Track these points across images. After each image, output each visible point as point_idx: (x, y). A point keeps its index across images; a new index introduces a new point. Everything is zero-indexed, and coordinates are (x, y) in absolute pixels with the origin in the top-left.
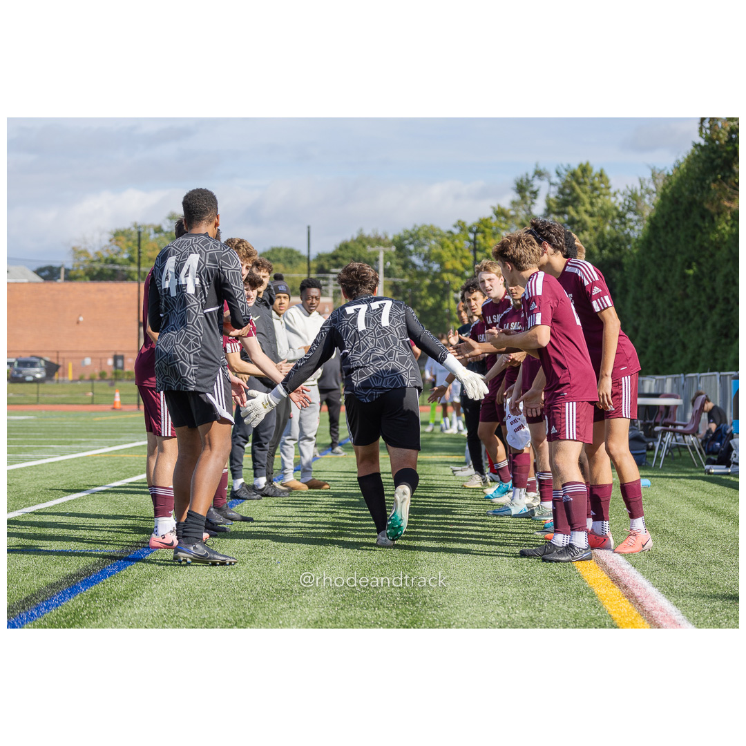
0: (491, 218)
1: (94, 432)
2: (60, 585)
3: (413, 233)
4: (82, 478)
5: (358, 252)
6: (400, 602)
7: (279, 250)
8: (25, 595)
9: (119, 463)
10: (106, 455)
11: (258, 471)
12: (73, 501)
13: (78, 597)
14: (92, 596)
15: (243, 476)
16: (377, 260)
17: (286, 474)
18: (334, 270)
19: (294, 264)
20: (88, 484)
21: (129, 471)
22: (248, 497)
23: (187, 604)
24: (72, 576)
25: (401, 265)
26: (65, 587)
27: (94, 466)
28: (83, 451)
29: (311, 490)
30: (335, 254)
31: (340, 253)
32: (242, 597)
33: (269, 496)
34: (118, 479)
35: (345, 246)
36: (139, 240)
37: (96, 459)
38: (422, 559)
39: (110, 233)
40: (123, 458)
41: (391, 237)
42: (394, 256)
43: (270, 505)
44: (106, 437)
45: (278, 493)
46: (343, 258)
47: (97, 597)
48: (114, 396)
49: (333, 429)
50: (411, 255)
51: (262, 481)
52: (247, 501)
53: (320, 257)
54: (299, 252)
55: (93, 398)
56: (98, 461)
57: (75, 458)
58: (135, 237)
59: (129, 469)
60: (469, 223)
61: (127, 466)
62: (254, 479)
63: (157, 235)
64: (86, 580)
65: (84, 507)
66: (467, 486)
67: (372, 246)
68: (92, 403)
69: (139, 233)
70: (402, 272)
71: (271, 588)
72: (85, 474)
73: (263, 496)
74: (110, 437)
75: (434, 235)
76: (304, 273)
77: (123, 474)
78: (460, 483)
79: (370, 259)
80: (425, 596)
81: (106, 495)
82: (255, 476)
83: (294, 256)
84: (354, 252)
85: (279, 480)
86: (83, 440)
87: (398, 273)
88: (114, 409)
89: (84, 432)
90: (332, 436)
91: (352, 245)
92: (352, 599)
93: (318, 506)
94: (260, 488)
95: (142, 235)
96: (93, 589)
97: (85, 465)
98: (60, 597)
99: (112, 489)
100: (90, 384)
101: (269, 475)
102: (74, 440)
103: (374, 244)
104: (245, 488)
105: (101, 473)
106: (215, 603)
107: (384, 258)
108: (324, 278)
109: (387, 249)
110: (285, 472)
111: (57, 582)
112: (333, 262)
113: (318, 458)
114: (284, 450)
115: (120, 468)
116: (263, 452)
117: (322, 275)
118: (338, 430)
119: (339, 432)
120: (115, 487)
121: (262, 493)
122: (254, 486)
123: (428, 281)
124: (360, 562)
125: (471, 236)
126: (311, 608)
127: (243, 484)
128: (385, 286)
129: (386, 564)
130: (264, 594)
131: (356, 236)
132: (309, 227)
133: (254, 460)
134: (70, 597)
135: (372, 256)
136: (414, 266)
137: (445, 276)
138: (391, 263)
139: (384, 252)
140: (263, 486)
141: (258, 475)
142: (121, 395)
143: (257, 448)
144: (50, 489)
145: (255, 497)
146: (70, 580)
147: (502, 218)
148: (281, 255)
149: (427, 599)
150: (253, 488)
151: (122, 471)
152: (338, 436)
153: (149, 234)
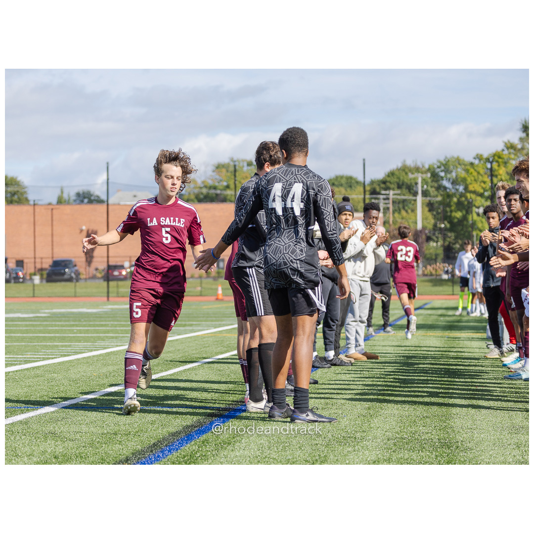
0: (503, 150)
1: (203, 317)
2: (179, 434)
3: (444, 162)
4: (194, 352)
5: (402, 178)
6: (439, 446)
7: (342, 177)
8: (153, 442)
9: (222, 341)
10: (212, 335)
11: (328, 346)
12: (188, 369)
13: (193, 443)
14: (203, 442)
15: (317, 350)
16: (416, 184)
17: (348, 348)
18: (383, 192)
19: (353, 188)
20: (199, 357)
21: (229, 347)
22: (321, 366)
23: (276, 448)
24: (188, 427)
25: (435, 187)
26: (183, 435)
27: (203, 343)
28: (195, 332)
29: (369, 360)
30: (384, 180)
31: (388, 179)
32: (317, 442)
33: (337, 365)
34: (222, 353)
35: (392, 174)
36: (235, 171)
37: (204, 338)
38: (455, 413)
39: (214, 165)
40: (225, 336)
41: (427, 167)
42: (429, 180)
43: (337, 372)
44: (212, 321)
45: (343, 363)
46: (390, 183)
47: (207, 443)
48: (217, 289)
49: (384, 313)
50: (443, 180)
51: (331, 354)
52: (320, 369)
53: (372, 182)
54: (356, 178)
55: (201, 292)
56: (206, 339)
57: (189, 337)
58: (232, 169)
59: (230, 345)
60: (485, 155)
61: (228, 343)
62: (325, 352)
63: (249, 168)
64: (198, 430)
65: (196, 374)
66: (489, 357)
67: (413, 174)
68: (201, 295)
69: (235, 166)
70: (436, 193)
71: (339, 436)
72: (196, 349)
73: (332, 365)
74: (215, 321)
75: (460, 164)
76: (361, 194)
77: (226, 349)
78: (483, 355)
79: (411, 183)
80: (457, 442)
81: (212, 365)
82: (326, 350)
83: (353, 181)
84: (399, 178)
85: (344, 353)
86: (194, 323)
87: (432, 194)
88: (217, 299)
89: (195, 317)
90: (383, 318)
91: (397, 173)
92: (401, 444)
93: (375, 372)
94: (330, 359)
95: (237, 168)
96: (204, 437)
97: (196, 342)
98: (180, 443)
99: (217, 361)
100: (199, 281)
101: (337, 348)
102: (187, 323)
103: (414, 172)
104: (318, 359)
105: (208, 348)
106: (297, 447)
107: (422, 183)
108: (376, 199)
109: (424, 176)
110: (349, 346)
111: (177, 432)
112: (383, 186)
113: (373, 336)
114: (348, 329)
115: (223, 344)
116: (332, 332)
117: (374, 196)
118: (389, 314)
119: (390, 316)
120: (220, 359)
121: (331, 363)
122: (325, 357)
123: (455, 200)
124: (407, 415)
125: (489, 166)
126: (370, 451)
127: (316, 356)
128: (423, 204)
129: (427, 417)
130: (334, 440)
131: (400, 165)
132: (364, 160)
133: (325, 338)
134: (187, 443)
135: (412, 181)
136: (445, 188)
137: (468, 195)
138: (427, 186)
139: (422, 178)
140: (332, 357)
141: (328, 349)
142: (222, 289)
143: (326, 329)
144: (170, 361)
145: (326, 366)
146: (186, 430)
147: (512, 151)
148: (343, 181)
149: (459, 444)
150: (324, 359)
151: (224, 347)
152: (389, 319)
153: (243, 167)
